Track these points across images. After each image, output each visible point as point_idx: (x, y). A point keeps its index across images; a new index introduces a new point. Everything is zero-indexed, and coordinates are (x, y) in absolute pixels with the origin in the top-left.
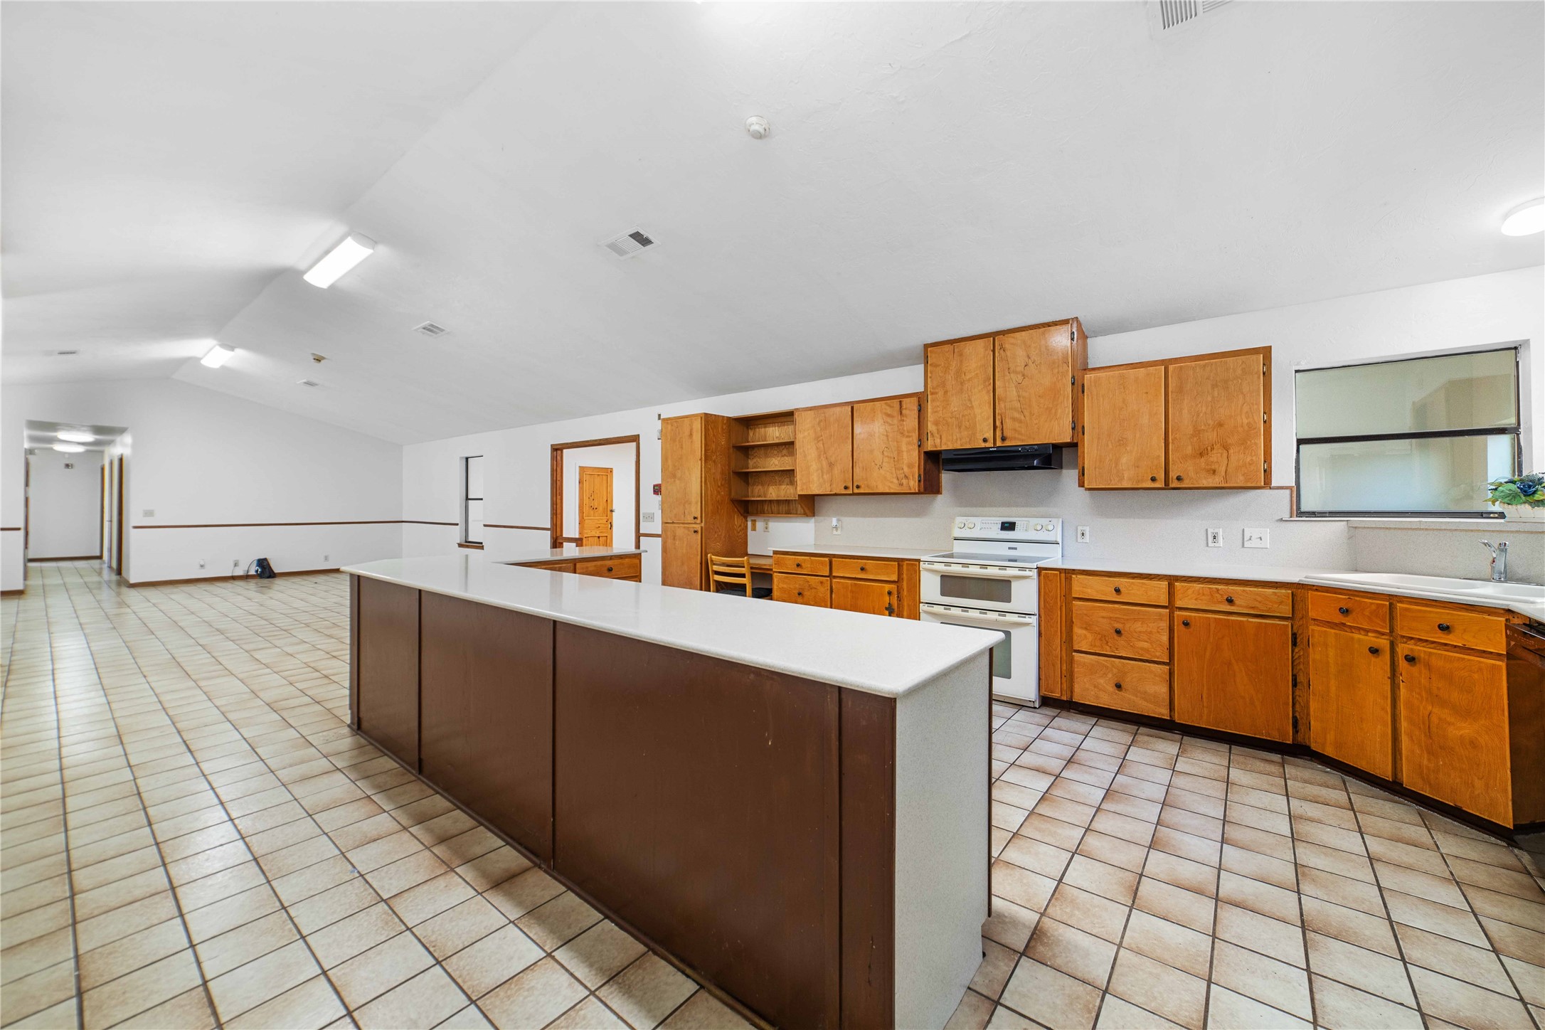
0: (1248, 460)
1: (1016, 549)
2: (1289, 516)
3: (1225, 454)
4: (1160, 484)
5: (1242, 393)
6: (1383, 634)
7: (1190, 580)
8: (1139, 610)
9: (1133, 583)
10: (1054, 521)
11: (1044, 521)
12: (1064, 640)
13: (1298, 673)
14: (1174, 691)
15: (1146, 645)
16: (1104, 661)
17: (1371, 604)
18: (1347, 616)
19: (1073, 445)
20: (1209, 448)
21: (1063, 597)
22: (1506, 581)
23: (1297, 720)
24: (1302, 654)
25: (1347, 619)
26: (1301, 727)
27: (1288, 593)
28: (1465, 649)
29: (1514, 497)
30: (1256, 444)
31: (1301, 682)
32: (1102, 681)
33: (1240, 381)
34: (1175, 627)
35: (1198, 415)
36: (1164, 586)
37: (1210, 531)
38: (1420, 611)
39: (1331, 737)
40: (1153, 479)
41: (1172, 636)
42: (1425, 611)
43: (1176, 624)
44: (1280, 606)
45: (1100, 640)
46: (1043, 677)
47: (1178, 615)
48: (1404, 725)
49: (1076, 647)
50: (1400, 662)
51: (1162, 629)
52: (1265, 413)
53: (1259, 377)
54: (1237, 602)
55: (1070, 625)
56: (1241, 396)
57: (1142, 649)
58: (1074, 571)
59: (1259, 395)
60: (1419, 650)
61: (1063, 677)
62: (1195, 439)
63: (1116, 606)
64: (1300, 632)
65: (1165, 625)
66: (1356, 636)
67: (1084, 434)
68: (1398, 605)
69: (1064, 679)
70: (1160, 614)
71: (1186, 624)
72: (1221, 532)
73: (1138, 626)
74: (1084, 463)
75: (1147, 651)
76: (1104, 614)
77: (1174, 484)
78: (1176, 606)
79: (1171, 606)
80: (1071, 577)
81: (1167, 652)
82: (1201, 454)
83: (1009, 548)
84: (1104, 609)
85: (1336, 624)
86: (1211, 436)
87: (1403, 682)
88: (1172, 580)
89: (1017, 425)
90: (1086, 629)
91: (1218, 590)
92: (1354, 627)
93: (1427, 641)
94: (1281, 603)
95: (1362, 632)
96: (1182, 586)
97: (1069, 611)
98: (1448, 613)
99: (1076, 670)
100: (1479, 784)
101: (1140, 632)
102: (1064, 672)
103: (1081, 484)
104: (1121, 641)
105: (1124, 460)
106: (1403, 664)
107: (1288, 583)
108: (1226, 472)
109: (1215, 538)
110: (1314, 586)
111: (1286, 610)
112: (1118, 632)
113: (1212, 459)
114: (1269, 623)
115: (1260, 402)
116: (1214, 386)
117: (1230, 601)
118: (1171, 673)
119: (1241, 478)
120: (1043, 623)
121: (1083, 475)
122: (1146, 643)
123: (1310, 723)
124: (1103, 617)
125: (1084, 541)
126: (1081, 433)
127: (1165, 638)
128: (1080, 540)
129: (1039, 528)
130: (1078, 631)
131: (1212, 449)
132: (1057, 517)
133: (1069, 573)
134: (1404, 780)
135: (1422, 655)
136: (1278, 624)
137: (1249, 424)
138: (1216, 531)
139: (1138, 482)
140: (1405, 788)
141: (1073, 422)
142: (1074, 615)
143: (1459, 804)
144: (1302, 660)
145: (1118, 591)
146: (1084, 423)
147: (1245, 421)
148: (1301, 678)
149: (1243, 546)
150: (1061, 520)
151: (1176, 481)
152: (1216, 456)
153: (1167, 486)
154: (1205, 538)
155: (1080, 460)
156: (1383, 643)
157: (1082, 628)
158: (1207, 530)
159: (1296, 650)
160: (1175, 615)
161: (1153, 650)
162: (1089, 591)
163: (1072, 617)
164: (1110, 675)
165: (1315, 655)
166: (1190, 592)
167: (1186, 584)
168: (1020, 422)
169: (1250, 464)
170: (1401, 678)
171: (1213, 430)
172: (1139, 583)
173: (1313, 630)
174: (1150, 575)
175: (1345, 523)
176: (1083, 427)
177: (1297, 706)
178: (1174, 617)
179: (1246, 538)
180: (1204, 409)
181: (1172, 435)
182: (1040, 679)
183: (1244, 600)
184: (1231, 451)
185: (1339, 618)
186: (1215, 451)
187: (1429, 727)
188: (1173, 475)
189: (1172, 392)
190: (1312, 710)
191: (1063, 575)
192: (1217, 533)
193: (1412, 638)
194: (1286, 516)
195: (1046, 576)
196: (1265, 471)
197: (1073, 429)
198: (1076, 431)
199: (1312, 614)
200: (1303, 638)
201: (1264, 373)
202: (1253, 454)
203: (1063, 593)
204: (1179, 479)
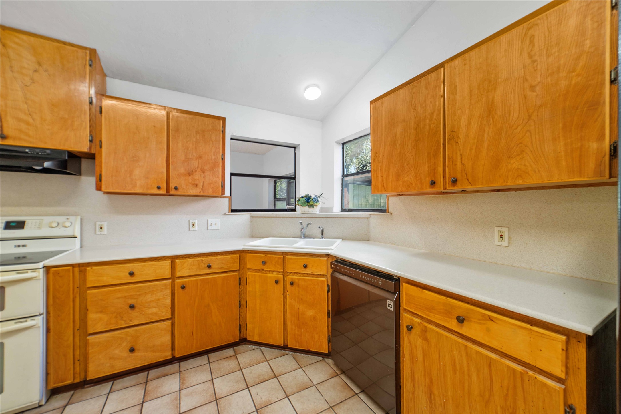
0: (214, 180)
1: (25, 246)
2: (228, 212)
3: (203, 175)
4: (163, 191)
5: (212, 140)
6: (280, 272)
7: (185, 256)
8: (150, 285)
9: (144, 266)
10: (72, 218)
11: (61, 219)
12: (77, 326)
13: (241, 300)
14: (175, 336)
15: (154, 310)
16: (119, 334)
17: (276, 257)
18: (264, 266)
19: (91, 156)
20: (194, 171)
21: (77, 290)
22: (305, 238)
23: (241, 325)
24: (243, 288)
25: (264, 267)
26: (243, 329)
27: (237, 256)
28: (312, 275)
29: (304, 203)
30: (218, 171)
31: (242, 304)
32: (117, 351)
33: (211, 133)
34: (176, 292)
35: (188, 149)
36: (169, 264)
37: (191, 221)
38: (296, 259)
39: (257, 331)
40: (159, 188)
41: (173, 298)
42: (298, 259)
43: (176, 289)
44: (234, 264)
45: (116, 317)
46: (52, 371)
47: (178, 282)
48: (288, 316)
49: (91, 331)
50: (287, 285)
51: (166, 296)
52: (222, 154)
53: (220, 133)
54: (213, 266)
55: (84, 312)
56: (211, 142)
57: (152, 314)
58: (89, 264)
59: (220, 143)
60: (295, 277)
61: (76, 361)
62: (186, 164)
63: (131, 286)
64: (242, 277)
65: (168, 292)
66: (269, 275)
67: (101, 147)
68: (287, 257)
69: (77, 364)
70: (165, 285)
71: (183, 288)
72: (196, 222)
73: (149, 298)
74: (101, 171)
75: (155, 314)
76: (119, 295)
77: (172, 192)
78: (176, 276)
79: (173, 277)
80: (86, 269)
81: (169, 311)
82: (189, 173)
83: (17, 246)
84: (119, 291)
85: (259, 270)
86: (195, 163)
87: (288, 295)
88: (173, 259)
89: (23, 126)
90: (101, 312)
91: (202, 260)
92: (267, 271)
93: (297, 273)
94: (234, 262)
95: (271, 272)
96: (181, 262)
97: (84, 300)
98: (306, 259)
99: (90, 351)
100: (316, 336)
101: (150, 302)
102: (77, 357)
103: (99, 188)
104: (134, 313)
105: (137, 172)
106: (288, 286)
107: (237, 251)
108: (203, 186)
109: (193, 225)
110: (249, 251)
111: (236, 266)
112: (132, 307)
113: (195, 177)
114: (229, 276)
115: (220, 147)
116: (197, 132)
117: (209, 267)
118: (173, 325)
119: (211, 190)
120: (52, 320)
121: (101, 180)
122: (155, 309)
123: (247, 326)
124: (118, 298)
125: (102, 233)
126: (98, 146)
127: (168, 301)
128: (98, 232)
129: (55, 225)
130: (92, 316)
131: (196, 171)
132: (75, 215)
133: (82, 267)
134: (288, 343)
135: (296, 281)
136: (233, 275)
137: (215, 159)
138: (194, 221)
139: (148, 189)
140: (289, 347)
141: (91, 135)
142: (89, 303)
143: (309, 348)
144: (243, 292)
145: (132, 274)
146: (101, 138)
147: (213, 157)
148: (243, 302)
149: (208, 229)
150: (79, 219)
151: (174, 190)
152: (198, 176)
153: (168, 194)
154: (188, 226)
155: (97, 168)
156: (280, 276)
157: (97, 312)
158: (189, 221)
159: (241, 287)
160: (176, 283)
161: (160, 312)
162: (105, 279)
163: (86, 306)
164: (124, 344)
165: (249, 288)
166: (185, 265)
167: (183, 260)
168: (28, 123)
169: (215, 182)
170: (287, 293)
171: (196, 160)
172: (149, 265)
173: (249, 275)
174: (158, 257)
175: (249, 215)
176: (101, 142)
177: (241, 318)
178: (174, 284)
179: (209, 224)
180: (191, 145)
181: (171, 159)
182: (47, 374)
183: (217, 264)
184: (206, 174)
185: (261, 267)
186: (197, 173)
187: (298, 315)
188: (172, 186)
189: (172, 130)
190: (248, 318)
191: (77, 270)
192: (194, 222)
193: (291, 273)
194: (227, 212)
195: (57, 273)
196: (222, 187)
197: (91, 141)
198: (93, 144)
199: (249, 266)
200: (243, 280)
201: (222, 132)
202: (217, 177)
203: (77, 285)
204: (176, 188)
